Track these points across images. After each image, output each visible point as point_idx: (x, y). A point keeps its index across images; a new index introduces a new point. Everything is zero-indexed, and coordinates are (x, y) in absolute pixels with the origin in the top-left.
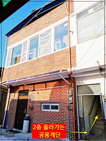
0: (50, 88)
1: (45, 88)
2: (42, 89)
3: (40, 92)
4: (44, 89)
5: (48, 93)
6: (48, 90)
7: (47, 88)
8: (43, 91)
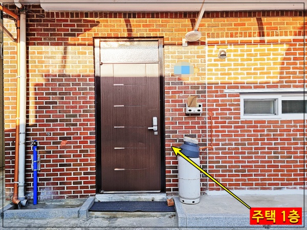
0: (284, 38)
1: (258, 39)
2: (239, 39)
3: (231, 51)
4: (252, 39)
5: (272, 57)
6: (272, 47)
7: (266, 38)
8: (246, 47)
